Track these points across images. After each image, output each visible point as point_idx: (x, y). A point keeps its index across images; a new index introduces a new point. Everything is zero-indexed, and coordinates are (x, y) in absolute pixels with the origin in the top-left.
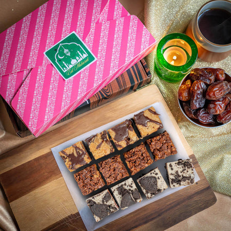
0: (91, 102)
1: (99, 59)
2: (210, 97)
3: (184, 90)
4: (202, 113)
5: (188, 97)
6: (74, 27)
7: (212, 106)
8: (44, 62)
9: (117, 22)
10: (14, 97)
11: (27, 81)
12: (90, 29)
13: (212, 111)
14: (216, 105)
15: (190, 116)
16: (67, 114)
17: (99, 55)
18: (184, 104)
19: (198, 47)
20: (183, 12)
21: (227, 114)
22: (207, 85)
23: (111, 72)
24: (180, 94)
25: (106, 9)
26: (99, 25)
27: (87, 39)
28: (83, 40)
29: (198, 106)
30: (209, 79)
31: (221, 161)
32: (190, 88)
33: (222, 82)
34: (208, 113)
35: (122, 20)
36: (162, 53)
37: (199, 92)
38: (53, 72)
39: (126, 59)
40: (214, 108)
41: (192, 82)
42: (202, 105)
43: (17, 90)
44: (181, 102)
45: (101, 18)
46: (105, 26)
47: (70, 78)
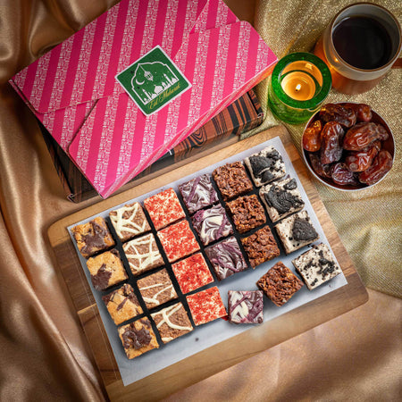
0: (176, 152)
1: (195, 86)
2: (349, 146)
3: (311, 136)
4: (337, 170)
5: (317, 145)
6: (158, 39)
7: (352, 159)
8: (115, 90)
9: (221, 31)
10: (72, 140)
11: (92, 118)
12: (181, 42)
13: (353, 166)
14: (358, 158)
15: (320, 174)
16: (149, 165)
17: (194, 80)
18: (311, 155)
19: (332, 72)
21: (374, 171)
22: (345, 129)
23: (212, 104)
24: (305, 141)
25: (205, 12)
26: (194, 35)
27: (177, 57)
28: (172, 58)
29: (331, 159)
30: (348, 120)
31: (366, 238)
32: (320, 132)
33: (367, 124)
34: (346, 170)
35: (228, 28)
36: (279, 80)
37: (333, 139)
38: (129, 104)
39: (235, 85)
40: (355, 162)
41: (323, 123)
42: (338, 159)
43: (77, 132)
44: (307, 153)
45: (197, 26)
46: (204, 37)
47: (154, 113)
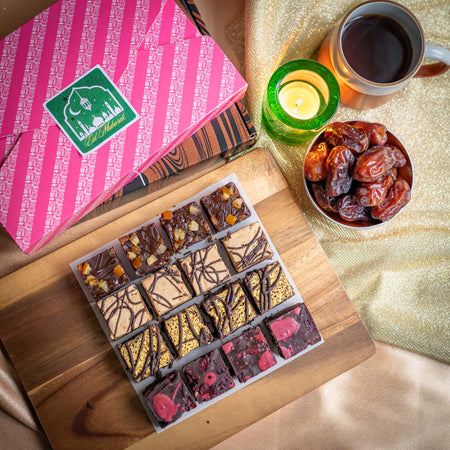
0: (150, 181)
1: (144, 118)
2: (361, 177)
3: (315, 162)
4: (345, 204)
5: (322, 174)
6: (97, 58)
7: (363, 191)
8: (43, 121)
9: (177, 48)
11: (14, 156)
12: (127, 61)
13: (364, 201)
14: (371, 190)
15: (325, 208)
17: (143, 110)
20: (313, 17)
21: (389, 205)
22: (356, 155)
23: (165, 140)
24: (308, 170)
26: (143, 52)
27: (121, 80)
28: (115, 82)
29: (339, 192)
30: (359, 144)
32: (325, 159)
33: (382, 149)
34: (356, 203)
35: (186, 44)
37: (341, 168)
38: (61, 140)
39: (193, 117)
40: (367, 195)
41: (330, 147)
42: (346, 190)
44: (309, 183)
45: (147, 40)
46: (155, 56)
47: (92, 151)
